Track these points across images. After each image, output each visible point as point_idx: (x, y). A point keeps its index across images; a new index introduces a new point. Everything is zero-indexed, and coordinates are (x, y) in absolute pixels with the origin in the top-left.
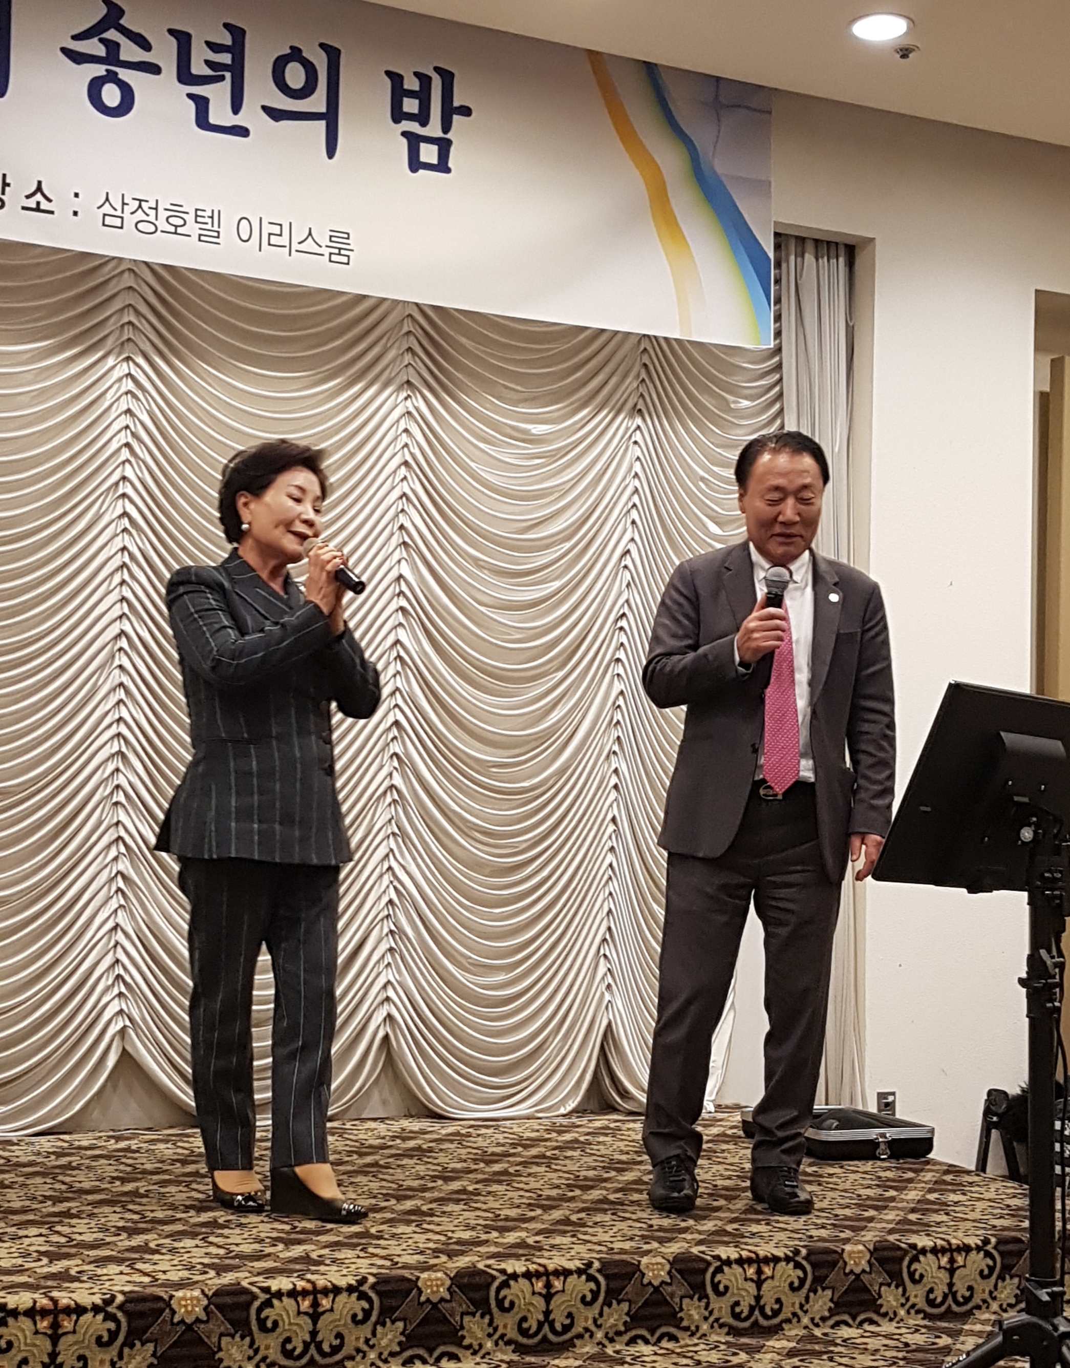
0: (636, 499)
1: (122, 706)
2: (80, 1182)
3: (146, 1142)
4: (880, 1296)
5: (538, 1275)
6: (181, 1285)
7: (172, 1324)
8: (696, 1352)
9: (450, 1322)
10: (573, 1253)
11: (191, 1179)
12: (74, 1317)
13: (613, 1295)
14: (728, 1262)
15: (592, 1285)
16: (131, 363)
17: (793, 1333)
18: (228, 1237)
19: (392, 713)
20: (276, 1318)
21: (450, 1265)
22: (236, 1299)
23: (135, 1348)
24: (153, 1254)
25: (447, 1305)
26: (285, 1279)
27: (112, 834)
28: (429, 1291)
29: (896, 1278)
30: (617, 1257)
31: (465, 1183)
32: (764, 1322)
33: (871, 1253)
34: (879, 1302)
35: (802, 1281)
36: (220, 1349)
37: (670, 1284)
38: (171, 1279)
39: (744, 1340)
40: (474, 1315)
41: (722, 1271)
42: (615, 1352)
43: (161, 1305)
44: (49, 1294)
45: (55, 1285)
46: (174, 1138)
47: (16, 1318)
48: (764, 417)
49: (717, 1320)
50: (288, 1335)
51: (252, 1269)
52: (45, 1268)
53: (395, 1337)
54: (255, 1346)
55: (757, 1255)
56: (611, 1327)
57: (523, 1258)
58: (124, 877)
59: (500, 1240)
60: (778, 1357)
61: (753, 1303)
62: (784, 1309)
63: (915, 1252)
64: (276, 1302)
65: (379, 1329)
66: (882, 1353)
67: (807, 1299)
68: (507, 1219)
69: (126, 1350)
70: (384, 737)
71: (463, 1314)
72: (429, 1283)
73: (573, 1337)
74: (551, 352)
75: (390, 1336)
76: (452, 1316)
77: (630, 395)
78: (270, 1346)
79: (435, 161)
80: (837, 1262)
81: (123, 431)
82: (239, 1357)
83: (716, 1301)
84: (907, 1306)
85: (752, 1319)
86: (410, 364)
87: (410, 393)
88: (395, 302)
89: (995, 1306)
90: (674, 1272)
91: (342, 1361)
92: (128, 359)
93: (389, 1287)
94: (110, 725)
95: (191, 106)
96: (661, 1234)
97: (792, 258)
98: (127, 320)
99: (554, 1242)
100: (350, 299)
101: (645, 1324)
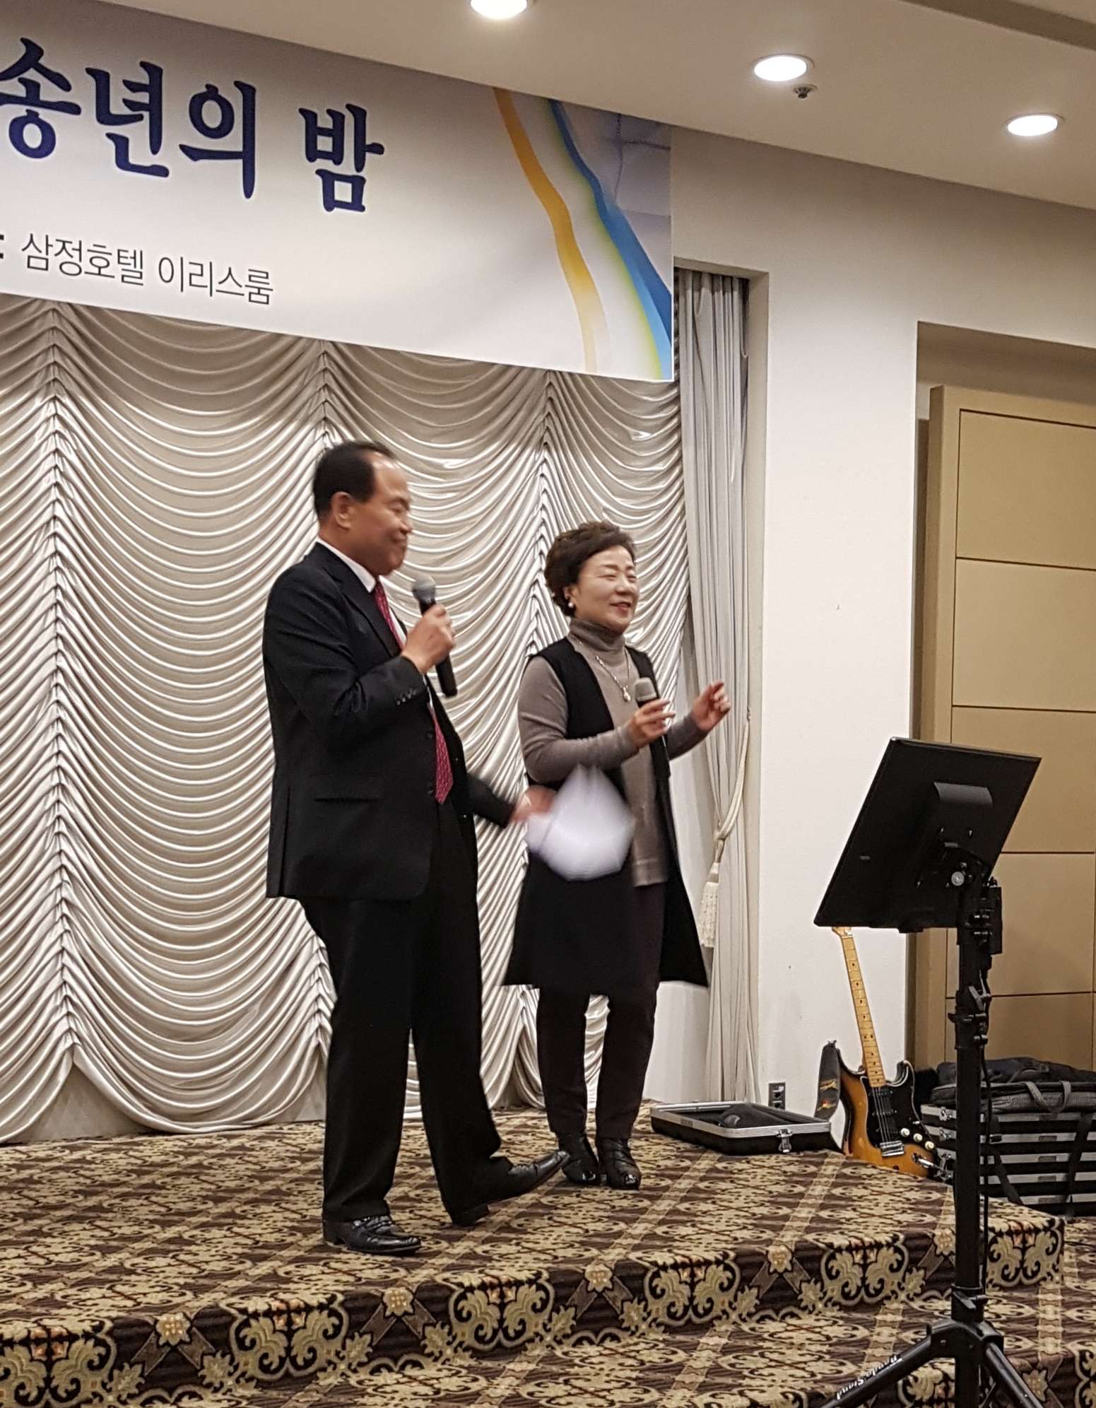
1: (60, 740)
2: (45, 1197)
3: (98, 1152)
4: (801, 1292)
5: (492, 1287)
6: (165, 1308)
7: (158, 1346)
8: (638, 1351)
9: (413, 1333)
10: (521, 1262)
11: (149, 1191)
12: (66, 1344)
13: (561, 1302)
14: (664, 1268)
15: (542, 1294)
16: (57, 403)
17: (724, 1328)
18: (196, 1255)
20: (254, 1336)
22: (215, 1321)
23: (125, 1370)
24: (130, 1275)
25: (410, 1318)
26: (259, 1299)
27: (54, 864)
28: (393, 1305)
29: (815, 1275)
30: (563, 1266)
31: (407, 1189)
32: (697, 1320)
33: (793, 1254)
34: (799, 1297)
35: (731, 1282)
36: (203, 1367)
37: (612, 1290)
38: (152, 1301)
39: (680, 1338)
40: (434, 1325)
41: (659, 1276)
42: (563, 1354)
43: (146, 1329)
44: (41, 1323)
45: (44, 1312)
47: (12, 1348)
48: (663, 449)
49: (655, 1320)
50: (265, 1351)
51: (225, 1289)
52: (30, 1292)
53: (363, 1348)
54: (235, 1363)
55: (691, 1260)
56: (559, 1331)
57: (477, 1270)
58: (67, 902)
59: (451, 1251)
60: (713, 1355)
61: (687, 1303)
62: (714, 1308)
63: (832, 1251)
64: (253, 1322)
65: (348, 1342)
66: (807, 1347)
67: (736, 1298)
69: (116, 1372)
71: (425, 1325)
72: (393, 1299)
73: (524, 1342)
74: (462, 388)
75: (358, 1348)
76: (415, 1327)
77: (536, 429)
78: (248, 1362)
79: (349, 200)
80: (762, 1263)
81: (53, 472)
82: (220, 1373)
83: (653, 1303)
84: (825, 1300)
85: (686, 1318)
86: (326, 401)
87: (327, 430)
88: (312, 341)
89: (903, 1296)
90: (616, 1279)
91: (315, 1372)
92: (55, 399)
93: (357, 1304)
94: (49, 759)
95: (111, 145)
96: (598, 1240)
97: (689, 293)
98: (52, 361)
99: (501, 1251)
100: (268, 337)
101: (591, 1326)
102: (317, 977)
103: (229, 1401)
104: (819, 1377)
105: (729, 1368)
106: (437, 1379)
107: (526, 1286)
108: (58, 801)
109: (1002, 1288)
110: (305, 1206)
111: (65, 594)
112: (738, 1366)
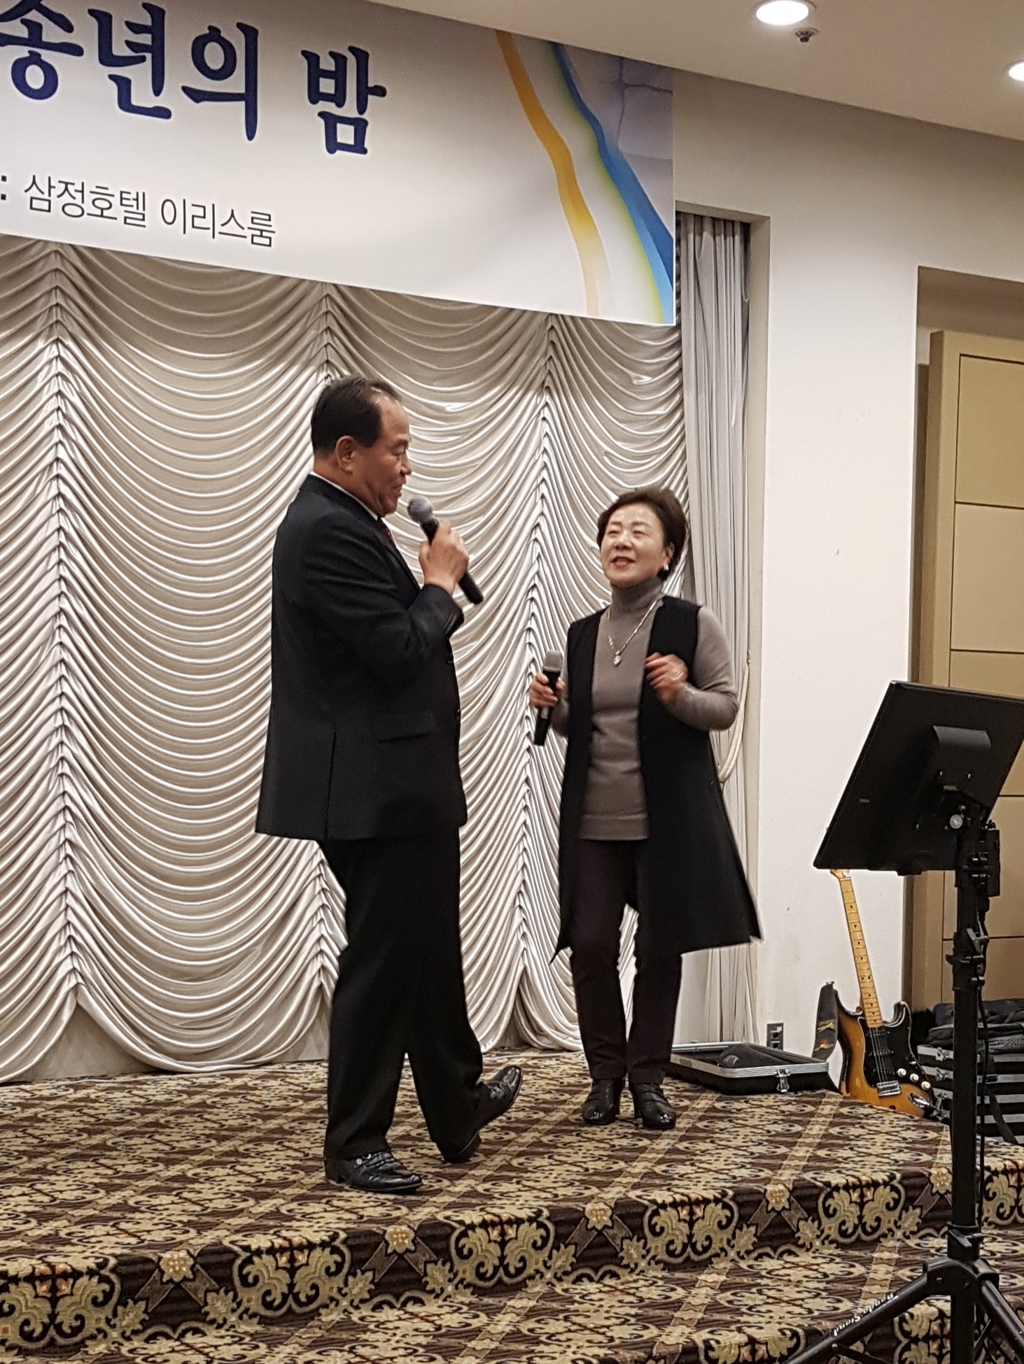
0: (545, 474)
1: (63, 681)
2: (49, 1135)
3: (102, 1091)
4: (798, 1230)
5: (493, 1224)
6: (169, 1245)
7: (162, 1283)
8: (637, 1288)
9: (414, 1271)
10: (521, 1200)
11: (153, 1129)
12: (71, 1281)
13: (561, 1239)
14: (664, 1206)
15: (542, 1232)
16: (60, 345)
17: (722, 1266)
18: (200, 1192)
20: (257, 1273)
22: (218, 1258)
23: (129, 1307)
24: (133, 1212)
25: (412, 1255)
26: (262, 1236)
27: (58, 805)
28: (395, 1243)
29: (812, 1213)
30: (563, 1205)
31: (408, 1128)
32: (694, 1257)
33: (791, 1192)
34: (797, 1235)
35: (730, 1220)
36: (206, 1304)
37: (612, 1228)
38: (156, 1239)
39: (679, 1275)
40: (436, 1263)
41: (658, 1214)
42: (564, 1291)
43: (149, 1267)
44: (46, 1260)
45: (49, 1249)
47: (17, 1284)
48: (665, 392)
49: (653, 1258)
50: (268, 1288)
51: (229, 1227)
52: (35, 1230)
53: (365, 1285)
54: (238, 1300)
55: (689, 1198)
56: (559, 1268)
57: (478, 1208)
58: (72, 845)
59: (451, 1189)
60: (711, 1292)
61: (686, 1241)
62: (713, 1245)
63: (829, 1189)
64: (256, 1259)
65: (350, 1279)
66: (805, 1284)
67: (734, 1235)
69: (120, 1309)
71: (426, 1263)
72: (395, 1236)
73: (525, 1279)
74: (461, 332)
75: (360, 1285)
76: (417, 1264)
77: (538, 373)
78: (252, 1299)
79: (351, 142)
80: (760, 1201)
81: (55, 413)
82: (223, 1310)
83: (652, 1241)
84: (822, 1237)
85: (685, 1255)
86: (329, 344)
87: (329, 372)
88: (314, 283)
89: (899, 1234)
90: (615, 1217)
91: (317, 1309)
92: (57, 341)
93: (358, 1241)
94: (53, 700)
95: (114, 87)
96: (597, 1178)
97: (691, 236)
98: (54, 303)
99: (501, 1189)
100: (270, 280)
101: (590, 1263)
102: (319, 918)
103: (232, 1337)
104: (816, 1313)
105: (726, 1304)
106: (439, 1315)
107: (527, 1224)
108: (62, 743)
109: (998, 1226)
110: (308, 1144)
111: (67, 536)
112: (736, 1303)
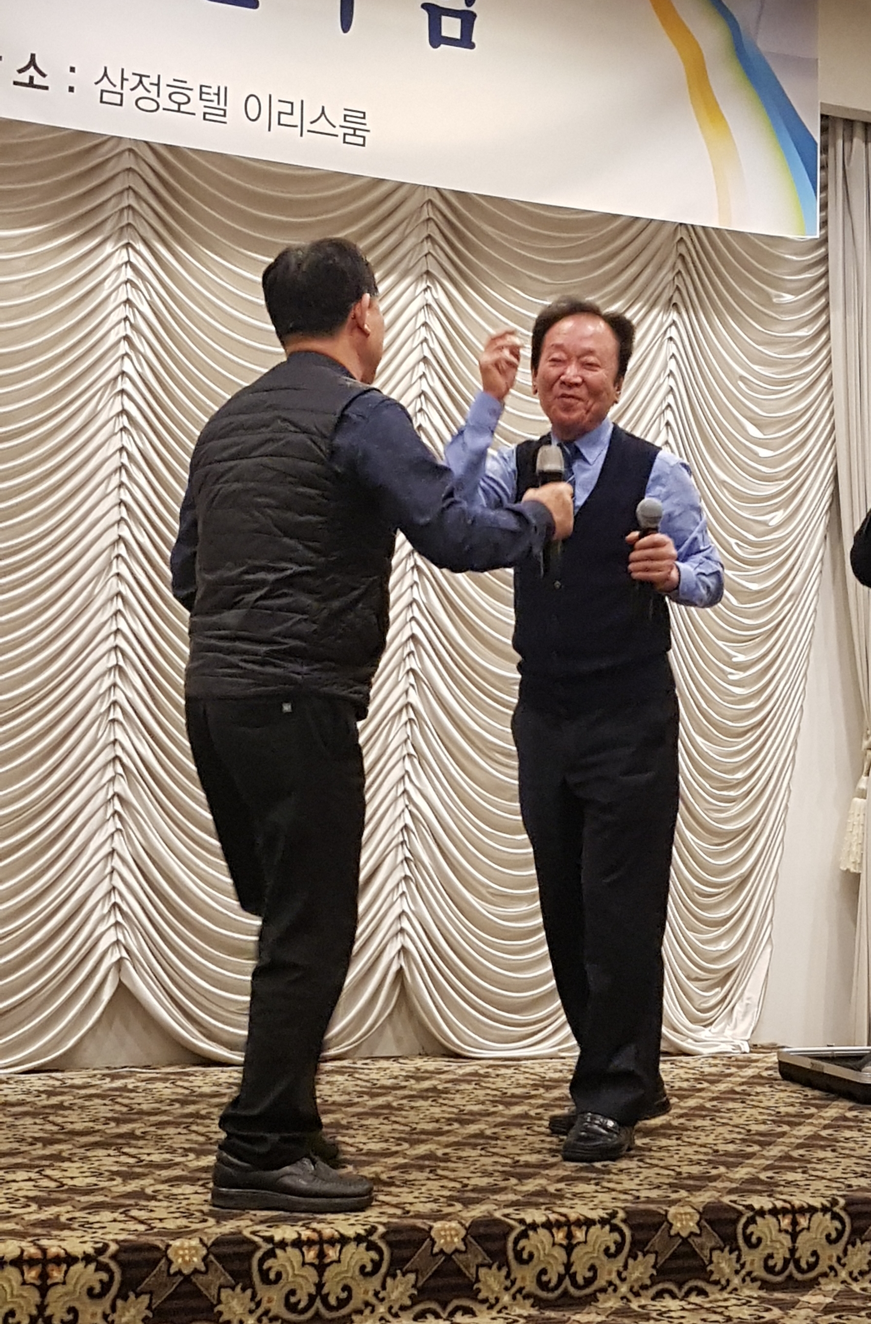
0: (670, 399)
1: (119, 616)
2: (72, 1123)
3: (143, 1081)
5: (559, 1225)
6: (178, 1234)
7: (169, 1274)
8: (726, 1307)
9: (465, 1274)
10: (596, 1201)
11: (191, 1120)
12: (64, 1267)
13: (639, 1247)
14: (761, 1213)
15: (616, 1236)
16: (130, 250)
17: (830, 1287)
19: (408, 626)
20: (280, 1269)
21: (465, 1214)
22: (236, 1249)
23: (129, 1301)
24: (149, 1200)
25: (462, 1257)
26: (289, 1228)
27: (108, 754)
28: (442, 1241)
30: (642, 1206)
32: (798, 1276)
35: (840, 1234)
36: (219, 1302)
37: (699, 1235)
38: (168, 1227)
39: (778, 1295)
40: (490, 1267)
41: (755, 1222)
42: (639, 1307)
43: (157, 1255)
44: (37, 1242)
45: (45, 1233)
46: (173, 1077)
48: (808, 312)
49: (749, 1274)
50: (293, 1287)
51: (253, 1218)
52: (33, 1213)
53: (406, 1289)
54: (257, 1300)
55: (793, 1206)
56: (636, 1281)
57: (543, 1207)
58: (120, 798)
59: (519, 1188)
60: (813, 1314)
61: (788, 1256)
62: (820, 1262)
64: (279, 1252)
65: (389, 1281)
67: (845, 1252)
68: (527, 1165)
70: (400, 651)
71: (479, 1266)
72: (443, 1233)
73: (596, 1291)
74: (579, 243)
75: (401, 1289)
76: (467, 1267)
77: (664, 289)
78: (273, 1299)
79: (458, 36)
81: (122, 323)
82: (240, 1309)
83: (749, 1254)
85: (787, 1273)
86: (429, 253)
87: (429, 284)
88: (415, 187)
90: (704, 1223)
91: (350, 1315)
92: (128, 245)
93: (399, 1237)
94: (108, 637)
96: (691, 1182)
97: (840, 142)
98: (127, 204)
99: (576, 1190)
100: (368, 182)
101: (672, 1277)
102: (400, 892)
108: (115, 685)
111: (130, 457)
